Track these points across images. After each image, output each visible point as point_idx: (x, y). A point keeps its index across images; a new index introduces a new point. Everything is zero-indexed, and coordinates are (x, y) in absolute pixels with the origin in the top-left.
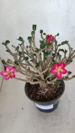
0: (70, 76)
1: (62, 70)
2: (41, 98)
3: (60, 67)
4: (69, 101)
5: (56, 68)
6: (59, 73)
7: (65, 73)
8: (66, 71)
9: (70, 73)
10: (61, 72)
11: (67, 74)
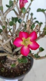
0: (41, 54)
1: (31, 44)
2: (7, 71)
3: (30, 38)
4: (35, 76)
5: (24, 39)
6: (26, 48)
7: (35, 49)
8: (38, 46)
9: (42, 50)
10: (29, 46)
11: (38, 50)
